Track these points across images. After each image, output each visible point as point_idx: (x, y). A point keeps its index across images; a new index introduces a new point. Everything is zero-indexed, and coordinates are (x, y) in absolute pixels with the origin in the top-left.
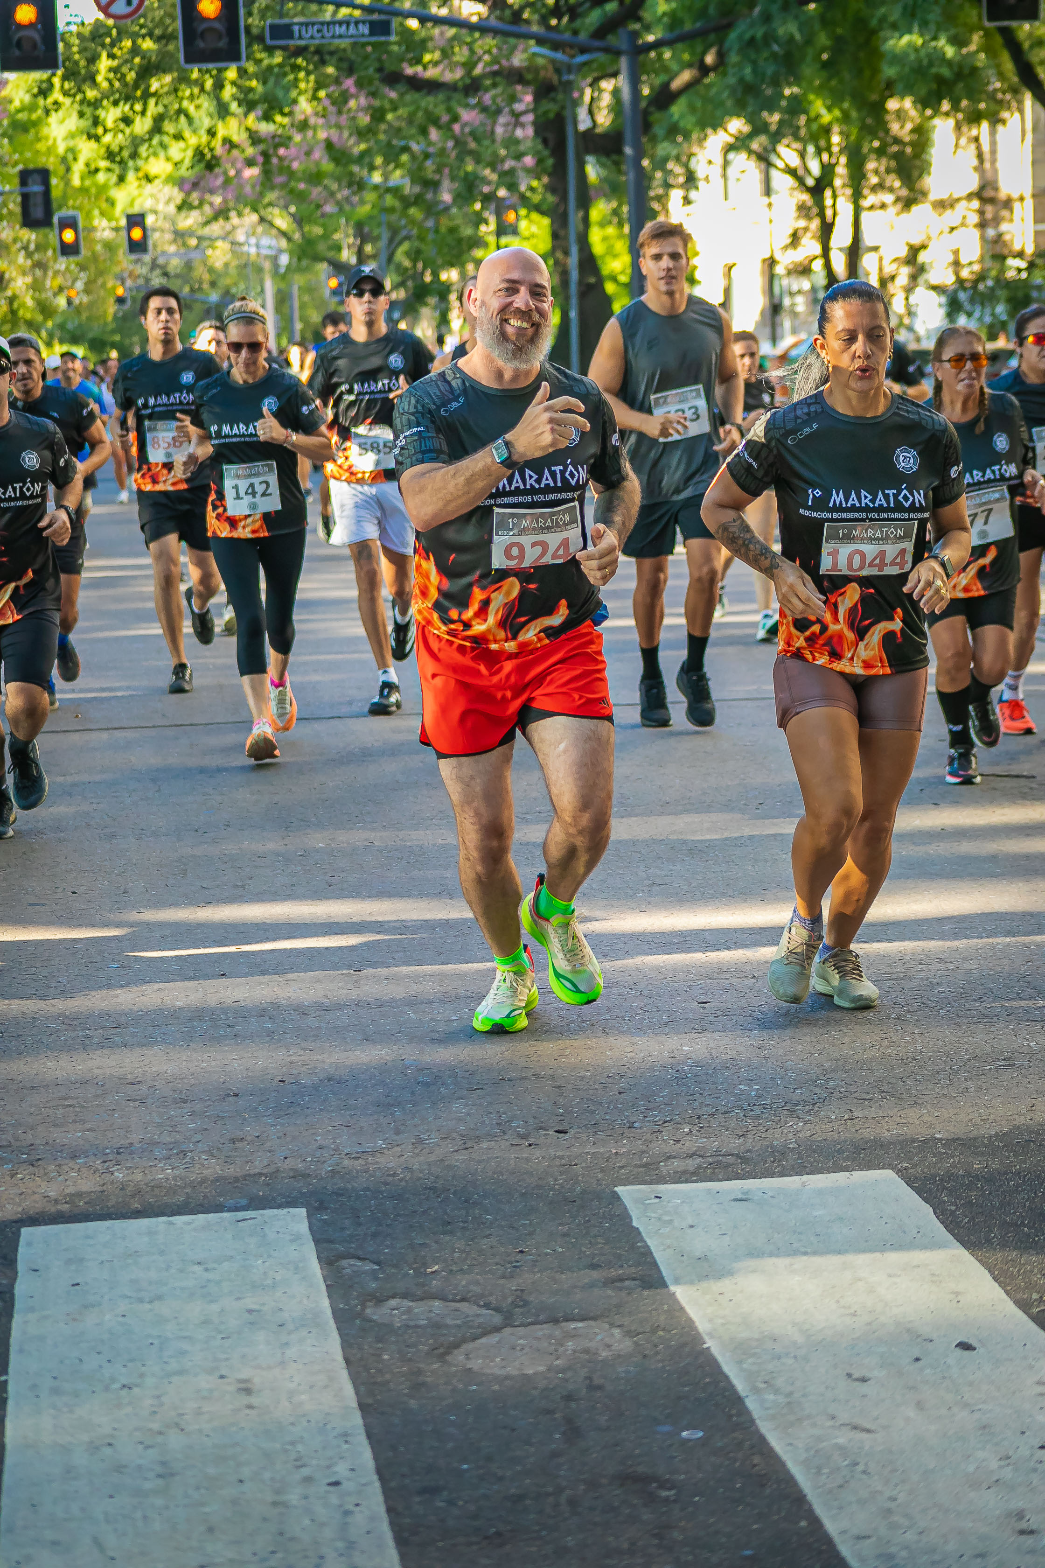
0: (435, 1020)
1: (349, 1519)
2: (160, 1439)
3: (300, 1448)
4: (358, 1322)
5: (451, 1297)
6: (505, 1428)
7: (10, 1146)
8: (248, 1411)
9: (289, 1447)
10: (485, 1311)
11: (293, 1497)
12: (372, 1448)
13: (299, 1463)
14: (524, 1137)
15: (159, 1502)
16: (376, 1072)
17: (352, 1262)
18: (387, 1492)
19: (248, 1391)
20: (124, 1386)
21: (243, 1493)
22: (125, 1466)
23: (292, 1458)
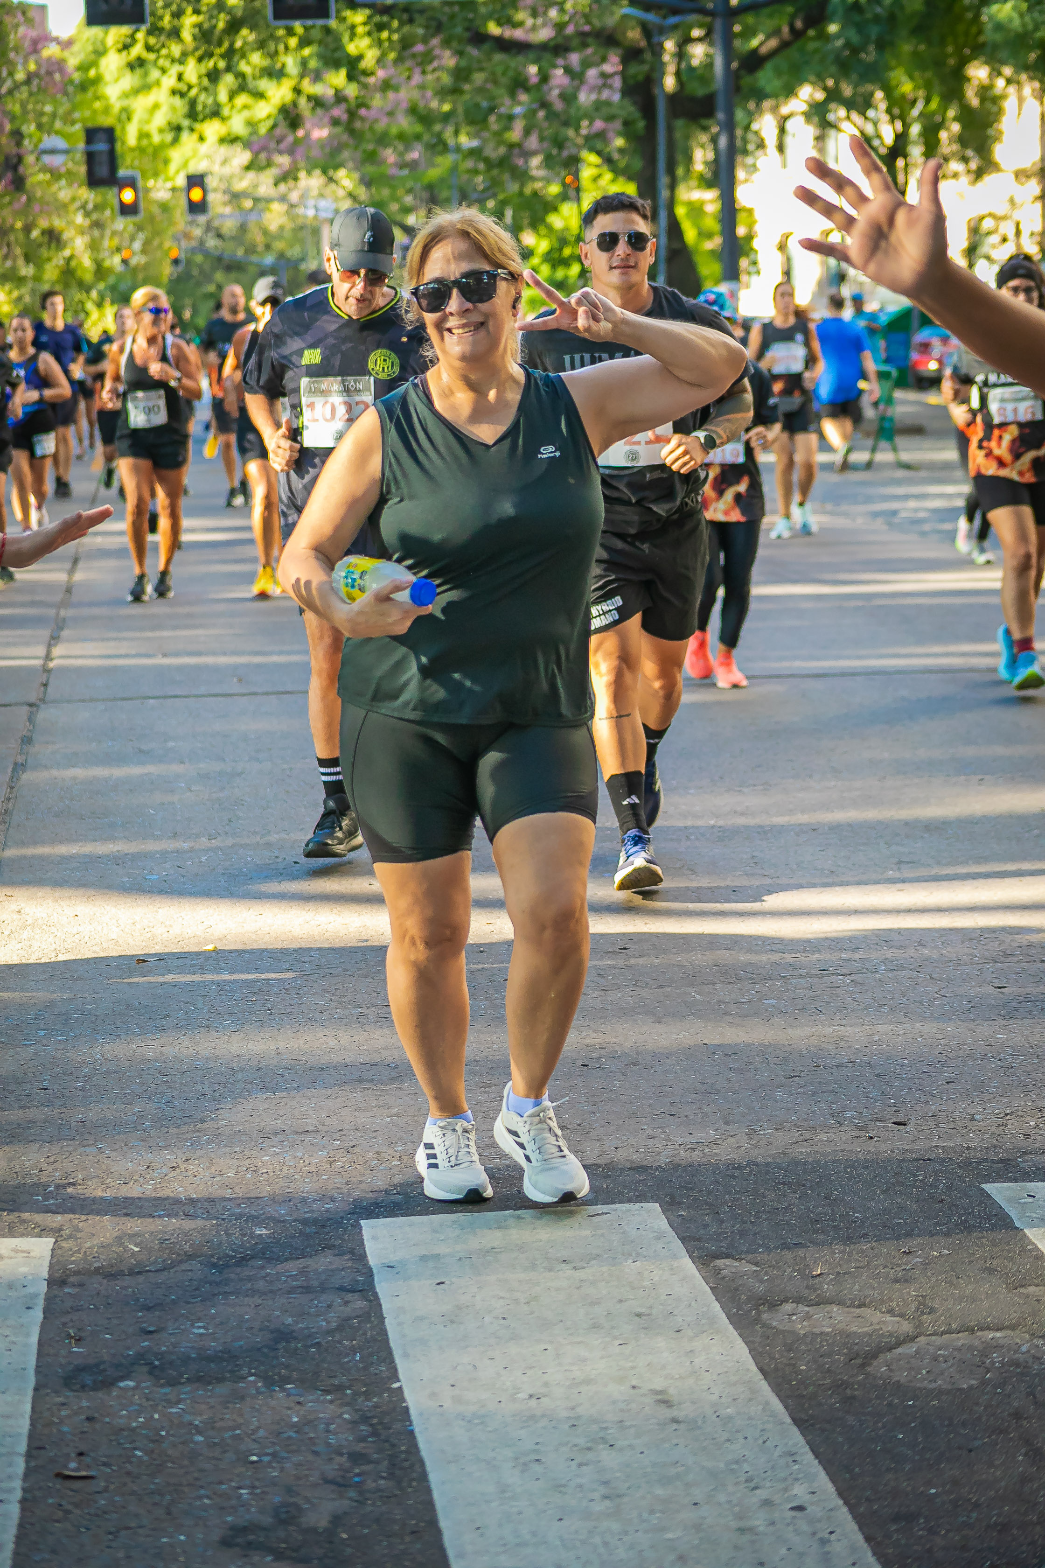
0: (724, 1003)
1: (828, 1548)
2: (590, 1456)
3: (746, 1467)
4: (758, 1327)
5: (849, 1303)
6: (959, 1448)
7: (318, 1131)
8: (675, 1426)
9: (733, 1466)
10: (889, 1318)
11: (759, 1521)
12: (825, 1469)
13: (752, 1485)
14: (864, 1128)
15: (615, 1526)
16: (681, 1056)
17: (728, 1262)
18: (856, 1517)
19: (667, 1403)
20: (531, 1396)
21: (704, 1518)
22: (564, 1486)
23: (743, 1479)
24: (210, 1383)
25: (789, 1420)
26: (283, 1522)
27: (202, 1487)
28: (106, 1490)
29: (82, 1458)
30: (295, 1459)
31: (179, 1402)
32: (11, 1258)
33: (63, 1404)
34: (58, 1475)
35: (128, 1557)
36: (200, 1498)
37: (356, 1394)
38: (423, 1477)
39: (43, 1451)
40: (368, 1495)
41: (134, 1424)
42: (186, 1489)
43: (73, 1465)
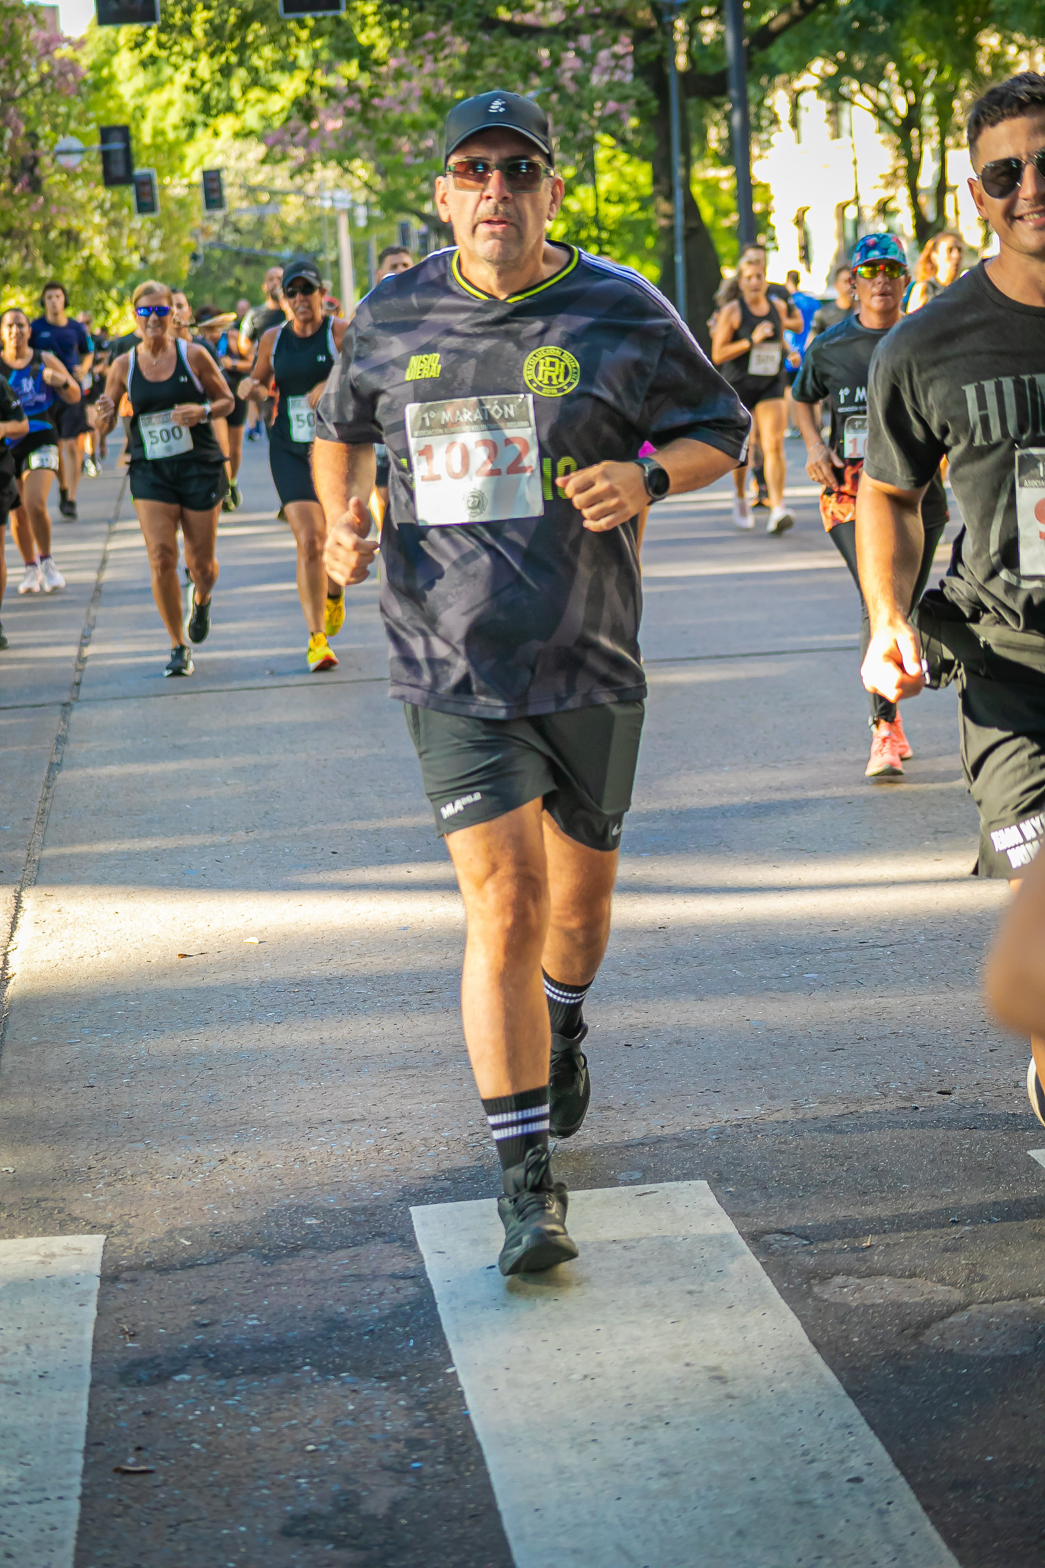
0: (765, 978)
1: (886, 1519)
2: (646, 1434)
3: (802, 1440)
4: (810, 1301)
5: (899, 1273)
6: (1014, 1415)
7: (364, 1119)
8: (730, 1402)
9: (788, 1441)
10: (940, 1287)
11: (817, 1494)
12: (881, 1440)
13: (809, 1458)
14: (910, 1099)
15: (674, 1504)
16: (724, 1033)
17: (778, 1237)
18: (916, 1487)
19: (721, 1379)
20: (585, 1377)
21: (762, 1492)
22: (621, 1465)
23: (799, 1452)
24: (265, 1374)
25: (843, 1393)
26: (343, 1510)
27: (260, 1478)
28: (165, 1483)
29: (141, 1452)
30: (354, 1446)
31: (234, 1394)
32: (63, 1255)
33: (120, 1399)
34: (117, 1470)
35: (189, 1550)
36: (259, 1488)
37: (411, 1380)
38: (481, 1461)
39: (101, 1447)
40: (426, 1481)
41: (191, 1418)
42: (245, 1480)
43: (131, 1460)
